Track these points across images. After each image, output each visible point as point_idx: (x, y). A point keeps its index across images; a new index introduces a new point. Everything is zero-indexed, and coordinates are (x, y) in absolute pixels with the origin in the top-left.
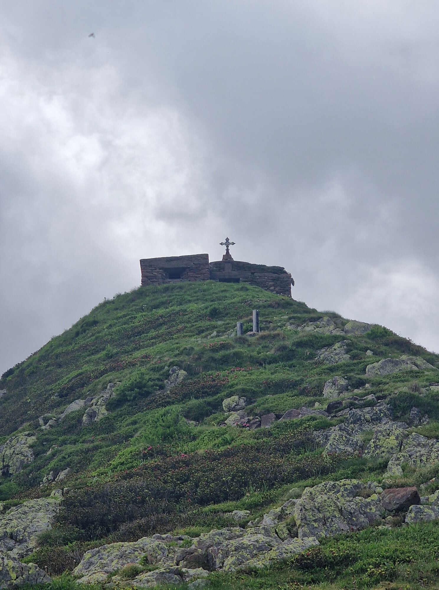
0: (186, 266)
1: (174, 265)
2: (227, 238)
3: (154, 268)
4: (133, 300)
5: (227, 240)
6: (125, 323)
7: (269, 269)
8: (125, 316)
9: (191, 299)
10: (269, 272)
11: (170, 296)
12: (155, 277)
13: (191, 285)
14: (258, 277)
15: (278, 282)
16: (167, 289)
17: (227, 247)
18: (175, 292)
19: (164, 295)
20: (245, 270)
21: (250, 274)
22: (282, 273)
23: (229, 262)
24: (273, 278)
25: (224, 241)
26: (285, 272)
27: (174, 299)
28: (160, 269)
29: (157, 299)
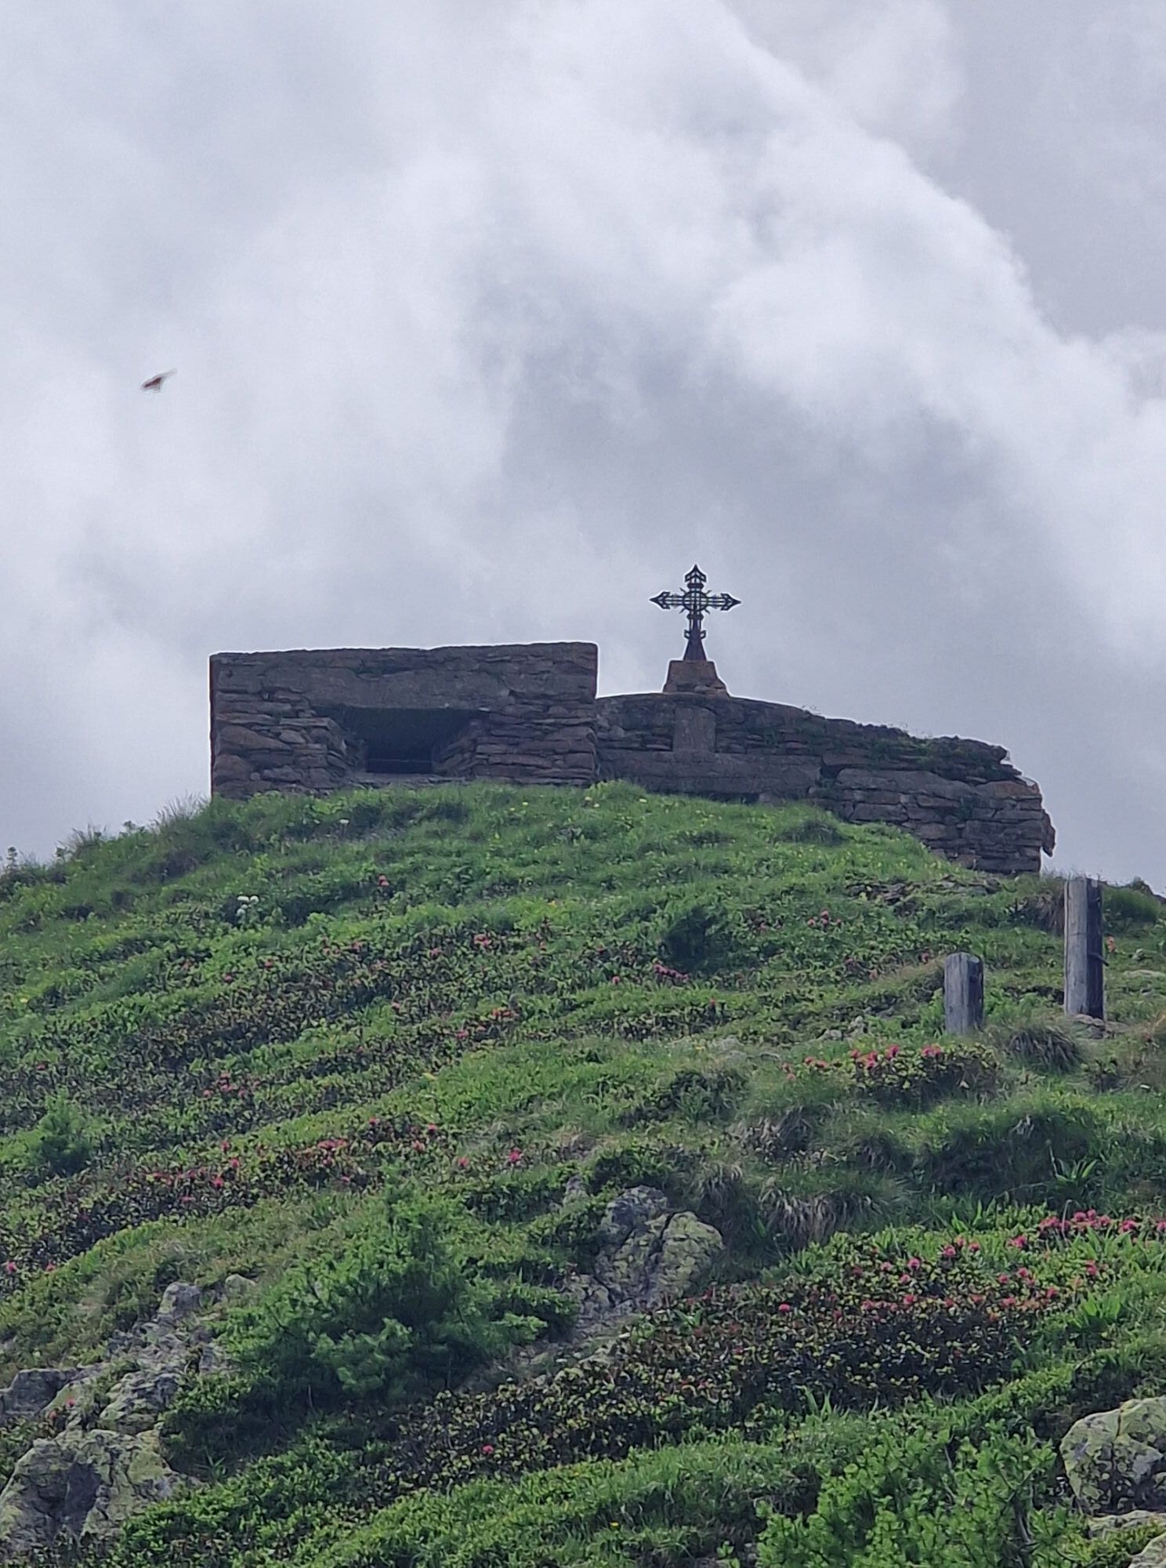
0: (465, 705)
1: (402, 693)
2: (696, 569)
3: (288, 707)
4: (173, 869)
5: (696, 578)
6: (143, 985)
7: (922, 752)
8: (133, 946)
9: (518, 873)
10: (919, 769)
11: (390, 856)
12: (290, 753)
13: (505, 800)
14: (858, 796)
15: (968, 826)
16: (366, 820)
17: (695, 617)
18: (418, 833)
19: (357, 846)
20: (790, 752)
21: (815, 773)
22: (990, 779)
23: (700, 703)
24: (940, 803)
25: (680, 587)
26: (1011, 775)
27: (416, 870)
28: (320, 714)
29: (318, 867)
